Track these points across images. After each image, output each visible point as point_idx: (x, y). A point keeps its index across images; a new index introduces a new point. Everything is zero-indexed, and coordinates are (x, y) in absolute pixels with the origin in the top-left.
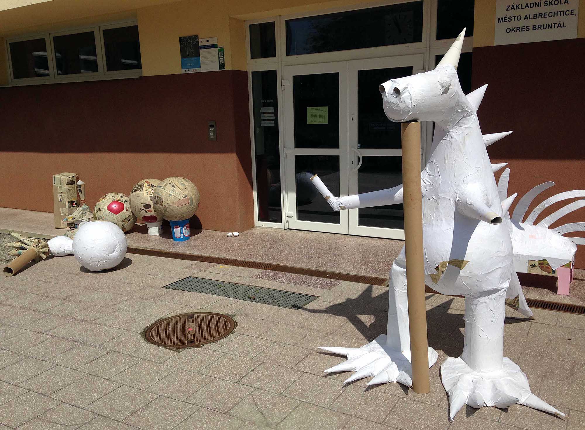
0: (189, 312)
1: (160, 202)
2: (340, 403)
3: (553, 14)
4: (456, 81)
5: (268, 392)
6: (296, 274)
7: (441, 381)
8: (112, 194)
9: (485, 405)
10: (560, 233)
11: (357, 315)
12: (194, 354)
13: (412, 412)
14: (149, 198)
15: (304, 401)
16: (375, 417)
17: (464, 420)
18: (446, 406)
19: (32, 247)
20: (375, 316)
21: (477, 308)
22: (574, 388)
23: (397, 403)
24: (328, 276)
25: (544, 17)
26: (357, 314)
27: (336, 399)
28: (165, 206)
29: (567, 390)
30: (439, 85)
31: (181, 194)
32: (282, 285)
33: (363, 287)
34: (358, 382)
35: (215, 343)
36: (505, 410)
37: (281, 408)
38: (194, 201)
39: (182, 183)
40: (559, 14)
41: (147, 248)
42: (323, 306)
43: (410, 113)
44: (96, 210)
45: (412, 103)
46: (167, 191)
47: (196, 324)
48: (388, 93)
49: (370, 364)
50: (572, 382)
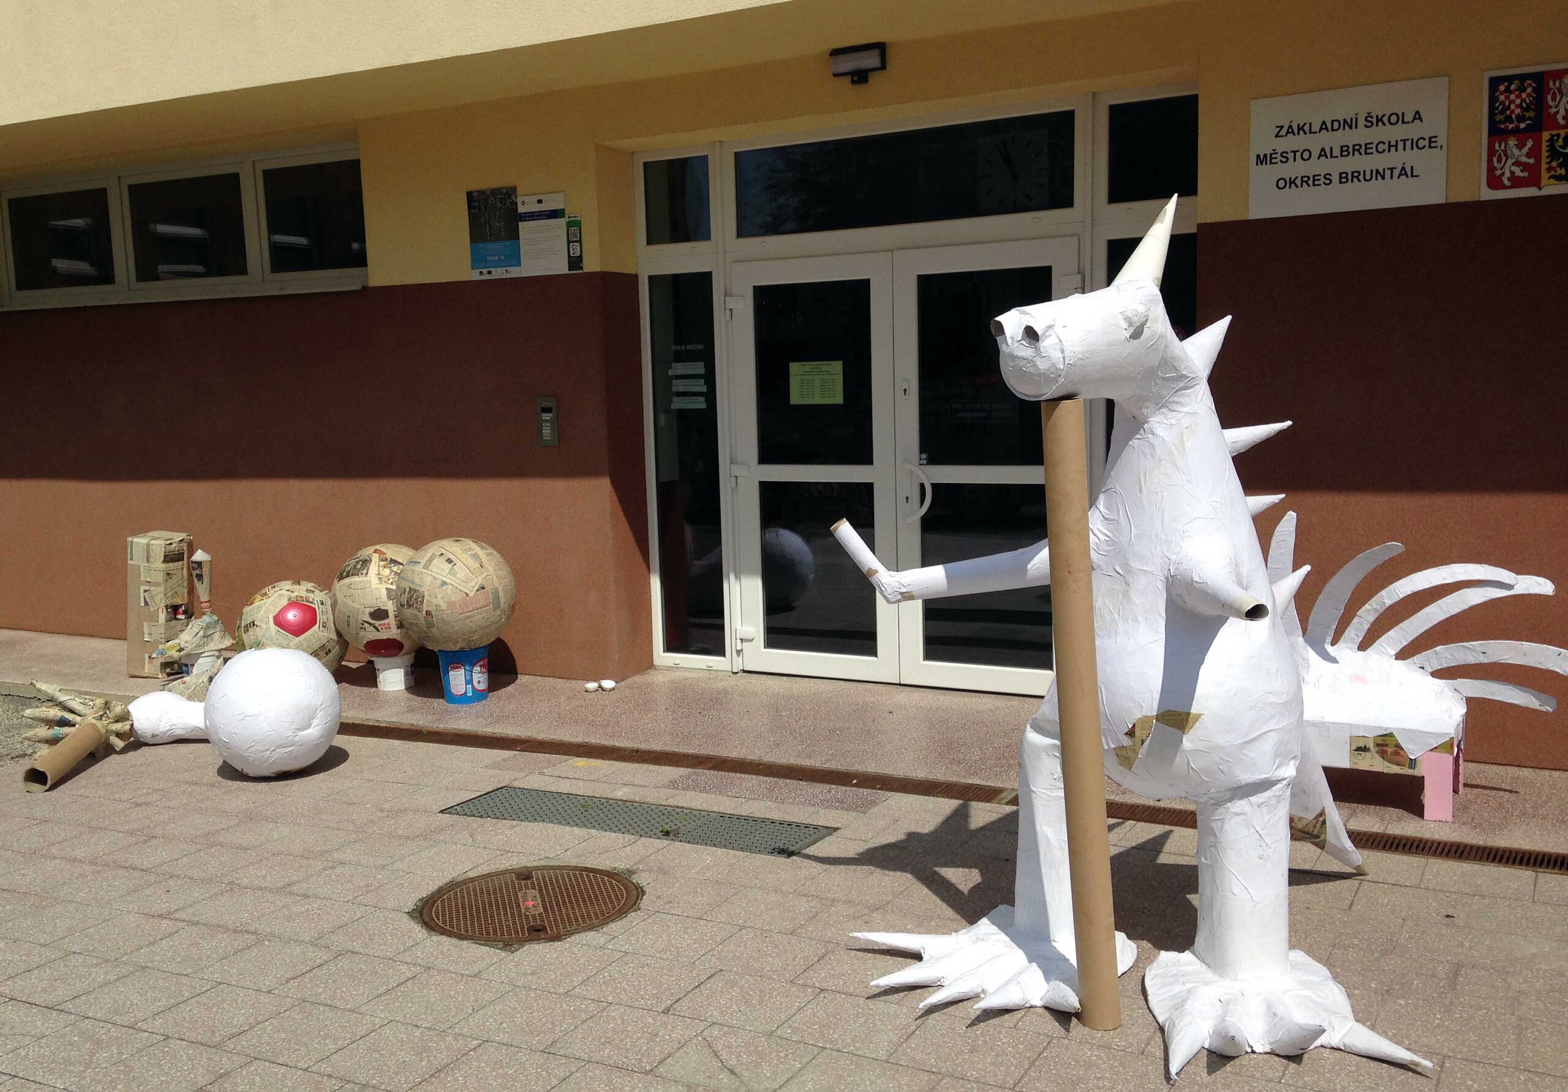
0: (518, 866)
1: (417, 603)
2: (913, 1049)
3: (1386, 147)
4: (1159, 312)
5: (741, 1031)
6: (774, 777)
7: (1147, 1004)
8: (287, 585)
9: (1249, 1050)
10: (1423, 668)
11: (937, 869)
12: (548, 956)
13: (1081, 1066)
14: (384, 592)
15: (828, 1046)
16: (996, 1077)
17: (1201, 1078)
18: (1160, 1053)
19: (90, 719)
20: (981, 871)
21: (1226, 827)
22: (1457, 1016)
23: (1045, 1048)
24: (855, 781)
25: (1366, 153)
26: (935, 867)
27: (903, 1043)
28: (428, 613)
29: (1441, 1019)
30: (1122, 320)
31: (470, 582)
32: (742, 803)
33: (947, 806)
34: (951, 1009)
35: (596, 931)
36: (1296, 1058)
37: (775, 1062)
38: (502, 600)
39: (471, 555)
40: (1401, 145)
41: (381, 722)
42: (853, 850)
43: (1062, 380)
44: (243, 625)
45: (1064, 358)
46: (434, 574)
47: (540, 891)
48: (1012, 338)
49: (976, 968)
50: (1451, 1004)
